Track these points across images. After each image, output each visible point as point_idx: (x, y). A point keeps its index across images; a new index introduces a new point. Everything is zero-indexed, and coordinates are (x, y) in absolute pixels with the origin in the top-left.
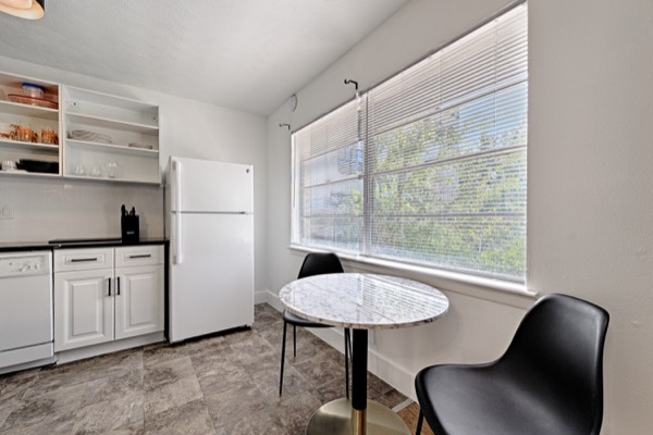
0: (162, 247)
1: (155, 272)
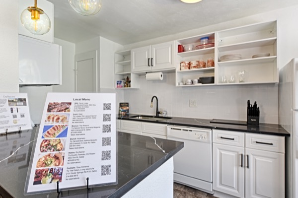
0: (283, 138)
1: (275, 159)
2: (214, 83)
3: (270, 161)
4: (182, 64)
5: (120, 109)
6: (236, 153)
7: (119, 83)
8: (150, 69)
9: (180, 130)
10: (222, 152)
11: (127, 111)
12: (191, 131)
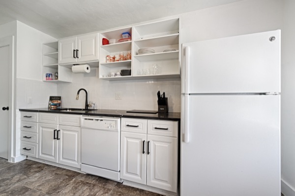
1: (170, 143)
2: (130, 75)
3: (166, 145)
4: (108, 58)
5: (50, 103)
6: (140, 140)
7: (48, 76)
8: (76, 61)
9: (93, 120)
10: (129, 140)
11: (58, 105)
12: (102, 120)
